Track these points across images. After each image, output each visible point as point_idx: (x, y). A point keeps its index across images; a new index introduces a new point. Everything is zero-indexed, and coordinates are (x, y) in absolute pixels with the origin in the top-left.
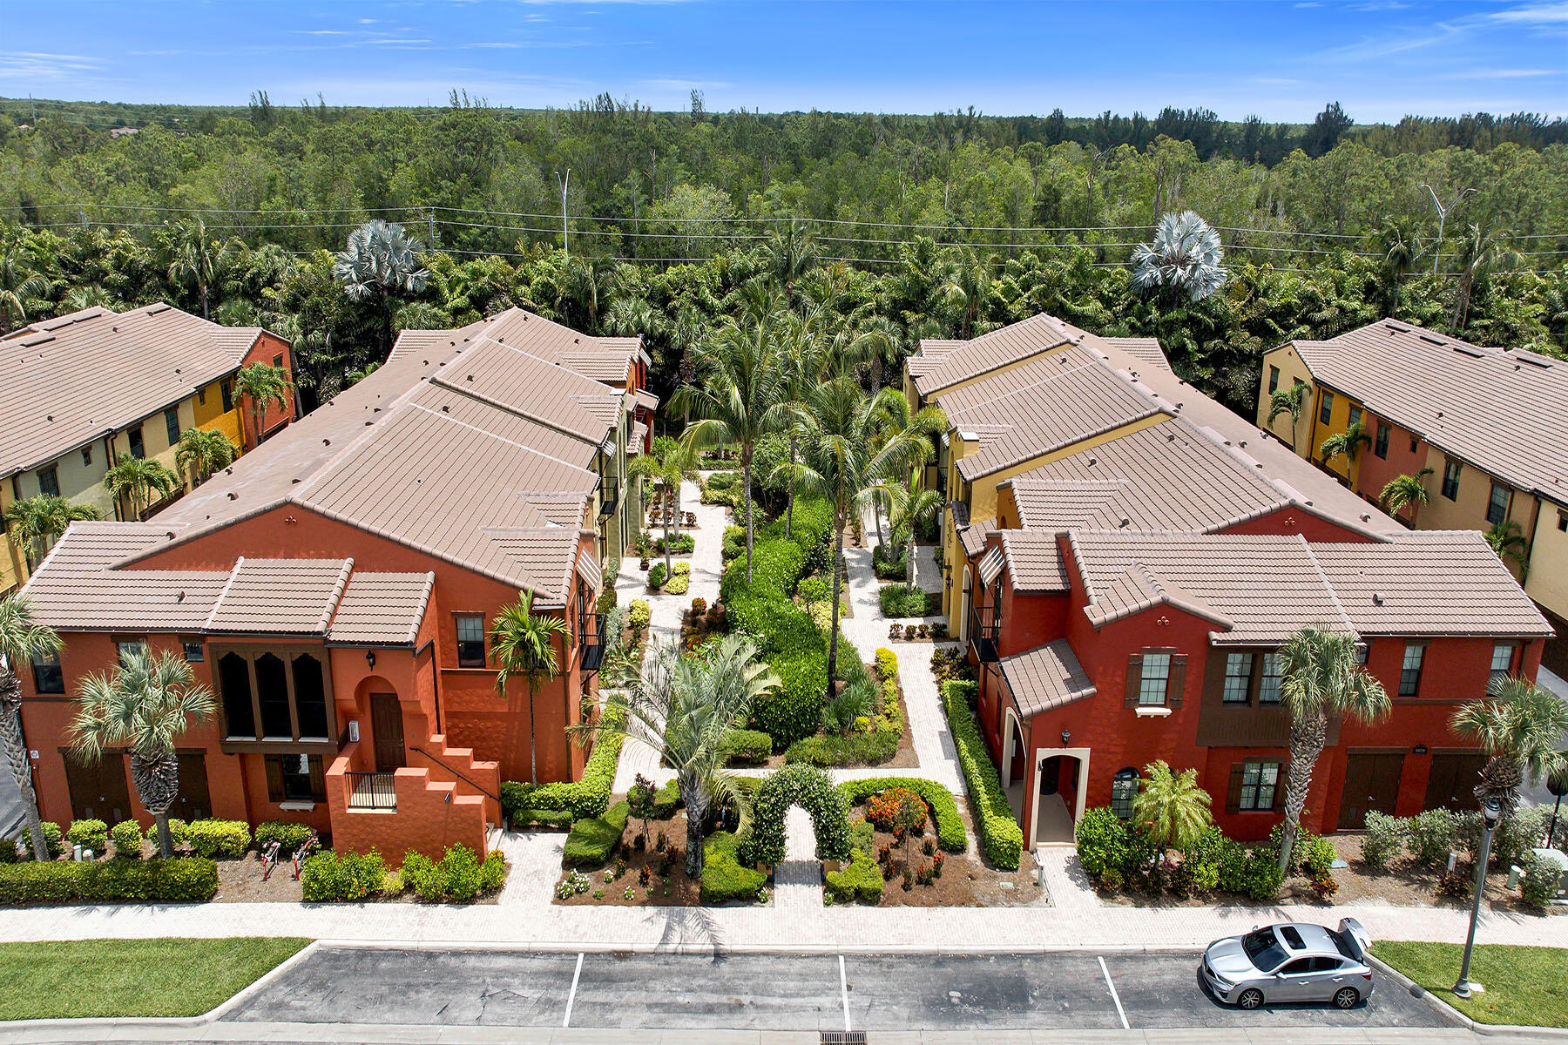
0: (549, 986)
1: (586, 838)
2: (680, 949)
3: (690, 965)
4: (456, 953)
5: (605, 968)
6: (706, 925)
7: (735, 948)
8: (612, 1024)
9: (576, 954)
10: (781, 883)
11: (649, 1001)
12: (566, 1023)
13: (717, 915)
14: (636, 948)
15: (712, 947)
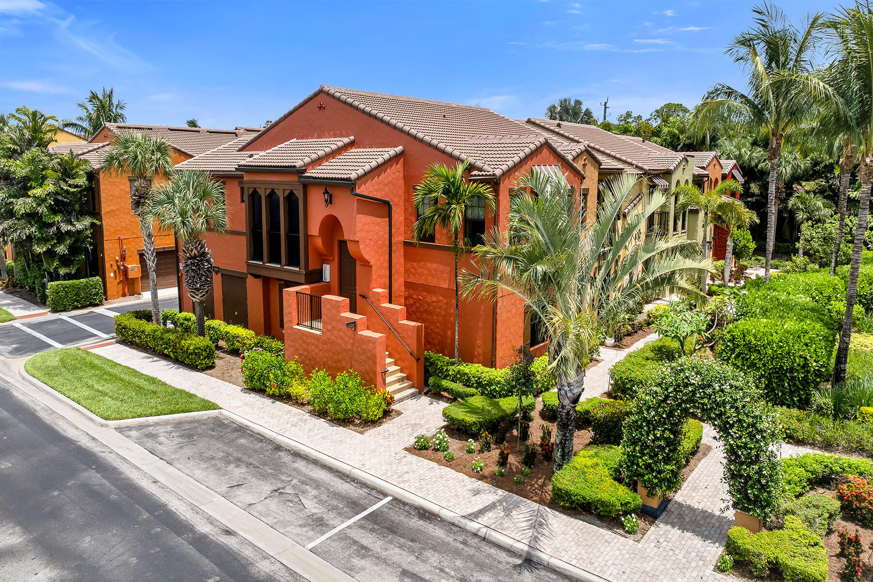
0: (333, 508)
1: (469, 407)
2: (483, 531)
3: (489, 556)
4: (297, 455)
5: (399, 517)
6: (537, 525)
7: (555, 562)
8: (350, 570)
9: (385, 495)
10: (667, 523)
11: (410, 568)
12: (311, 546)
13: (558, 521)
14: (445, 514)
15: (526, 548)
